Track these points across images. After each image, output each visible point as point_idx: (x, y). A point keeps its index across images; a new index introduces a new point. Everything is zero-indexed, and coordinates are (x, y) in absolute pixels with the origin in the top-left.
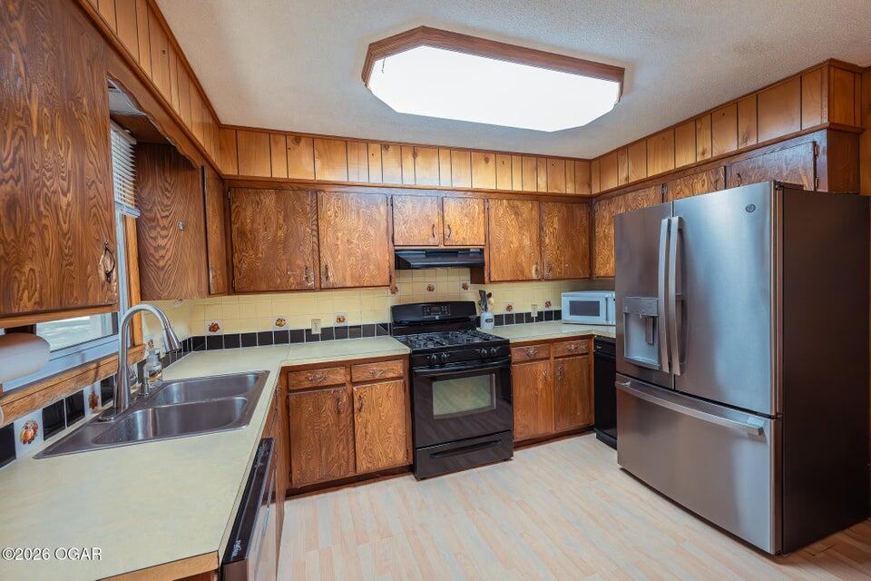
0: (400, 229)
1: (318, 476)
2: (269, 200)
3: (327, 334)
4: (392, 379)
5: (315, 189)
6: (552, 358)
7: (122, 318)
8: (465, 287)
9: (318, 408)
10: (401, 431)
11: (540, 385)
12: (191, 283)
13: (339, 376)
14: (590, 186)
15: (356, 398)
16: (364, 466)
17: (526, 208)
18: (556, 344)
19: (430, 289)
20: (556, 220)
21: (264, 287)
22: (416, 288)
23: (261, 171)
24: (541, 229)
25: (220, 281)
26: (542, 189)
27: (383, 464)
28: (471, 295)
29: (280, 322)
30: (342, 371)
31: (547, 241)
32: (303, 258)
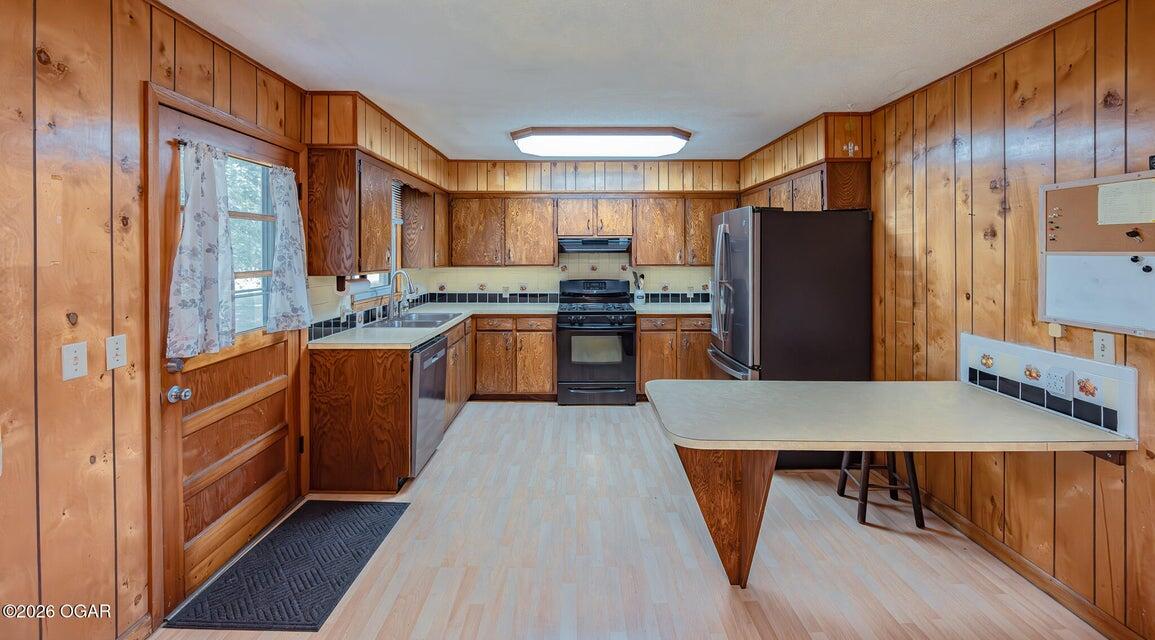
0: (562, 224)
1: (492, 389)
2: (475, 205)
3: (513, 298)
4: (544, 331)
5: (504, 197)
6: (679, 330)
7: (392, 276)
8: (624, 269)
9: (494, 343)
10: (549, 369)
11: (666, 352)
12: (425, 259)
13: (508, 325)
14: (738, 182)
15: (518, 341)
16: (521, 389)
17: (671, 205)
18: (683, 320)
19: (593, 269)
20: (701, 214)
21: (469, 262)
22: (580, 267)
23: (471, 186)
24: (685, 222)
25: (442, 258)
26: (689, 188)
27: (535, 390)
28: (628, 276)
29: (482, 287)
30: (511, 321)
31: (692, 232)
32: (494, 243)
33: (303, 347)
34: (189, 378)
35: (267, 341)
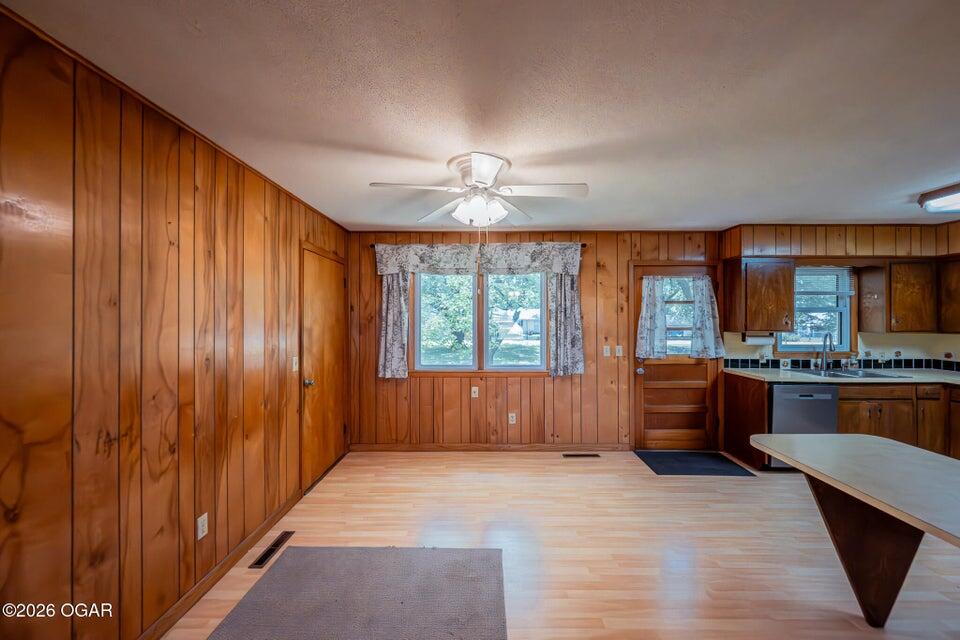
33: (720, 371)
34: (646, 367)
35: (692, 361)
